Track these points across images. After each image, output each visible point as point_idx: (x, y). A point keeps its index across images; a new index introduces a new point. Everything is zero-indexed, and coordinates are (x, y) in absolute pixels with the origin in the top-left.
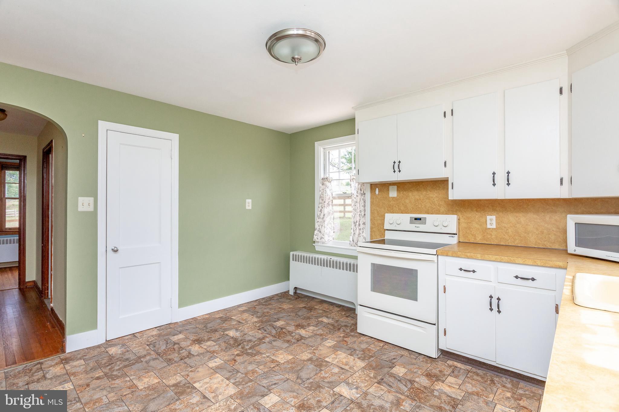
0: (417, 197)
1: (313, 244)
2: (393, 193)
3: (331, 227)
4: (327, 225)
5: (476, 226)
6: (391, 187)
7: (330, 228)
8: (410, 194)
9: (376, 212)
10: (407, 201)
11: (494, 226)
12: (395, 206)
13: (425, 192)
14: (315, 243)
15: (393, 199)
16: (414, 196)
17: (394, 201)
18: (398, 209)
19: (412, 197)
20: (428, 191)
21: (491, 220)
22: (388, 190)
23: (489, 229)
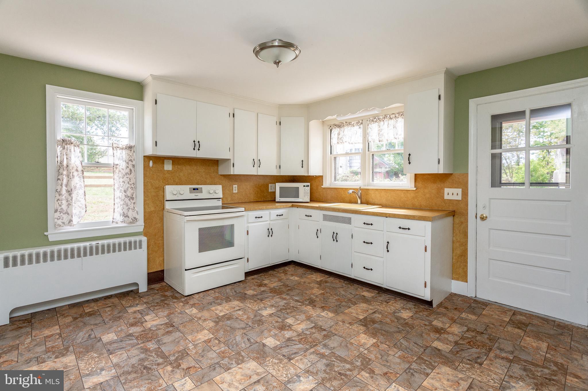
0: (190, 171)
1: (45, 233)
2: (168, 167)
3: (81, 205)
4: (75, 203)
5: (228, 192)
6: (166, 161)
7: (80, 207)
8: (184, 168)
9: (150, 185)
10: (181, 174)
11: (236, 192)
12: (170, 179)
13: (195, 168)
14: (47, 231)
15: (168, 172)
16: (187, 170)
17: (169, 174)
18: (172, 182)
19: (186, 171)
20: (198, 167)
21: (235, 187)
22: (163, 163)
23: (234, 193)
